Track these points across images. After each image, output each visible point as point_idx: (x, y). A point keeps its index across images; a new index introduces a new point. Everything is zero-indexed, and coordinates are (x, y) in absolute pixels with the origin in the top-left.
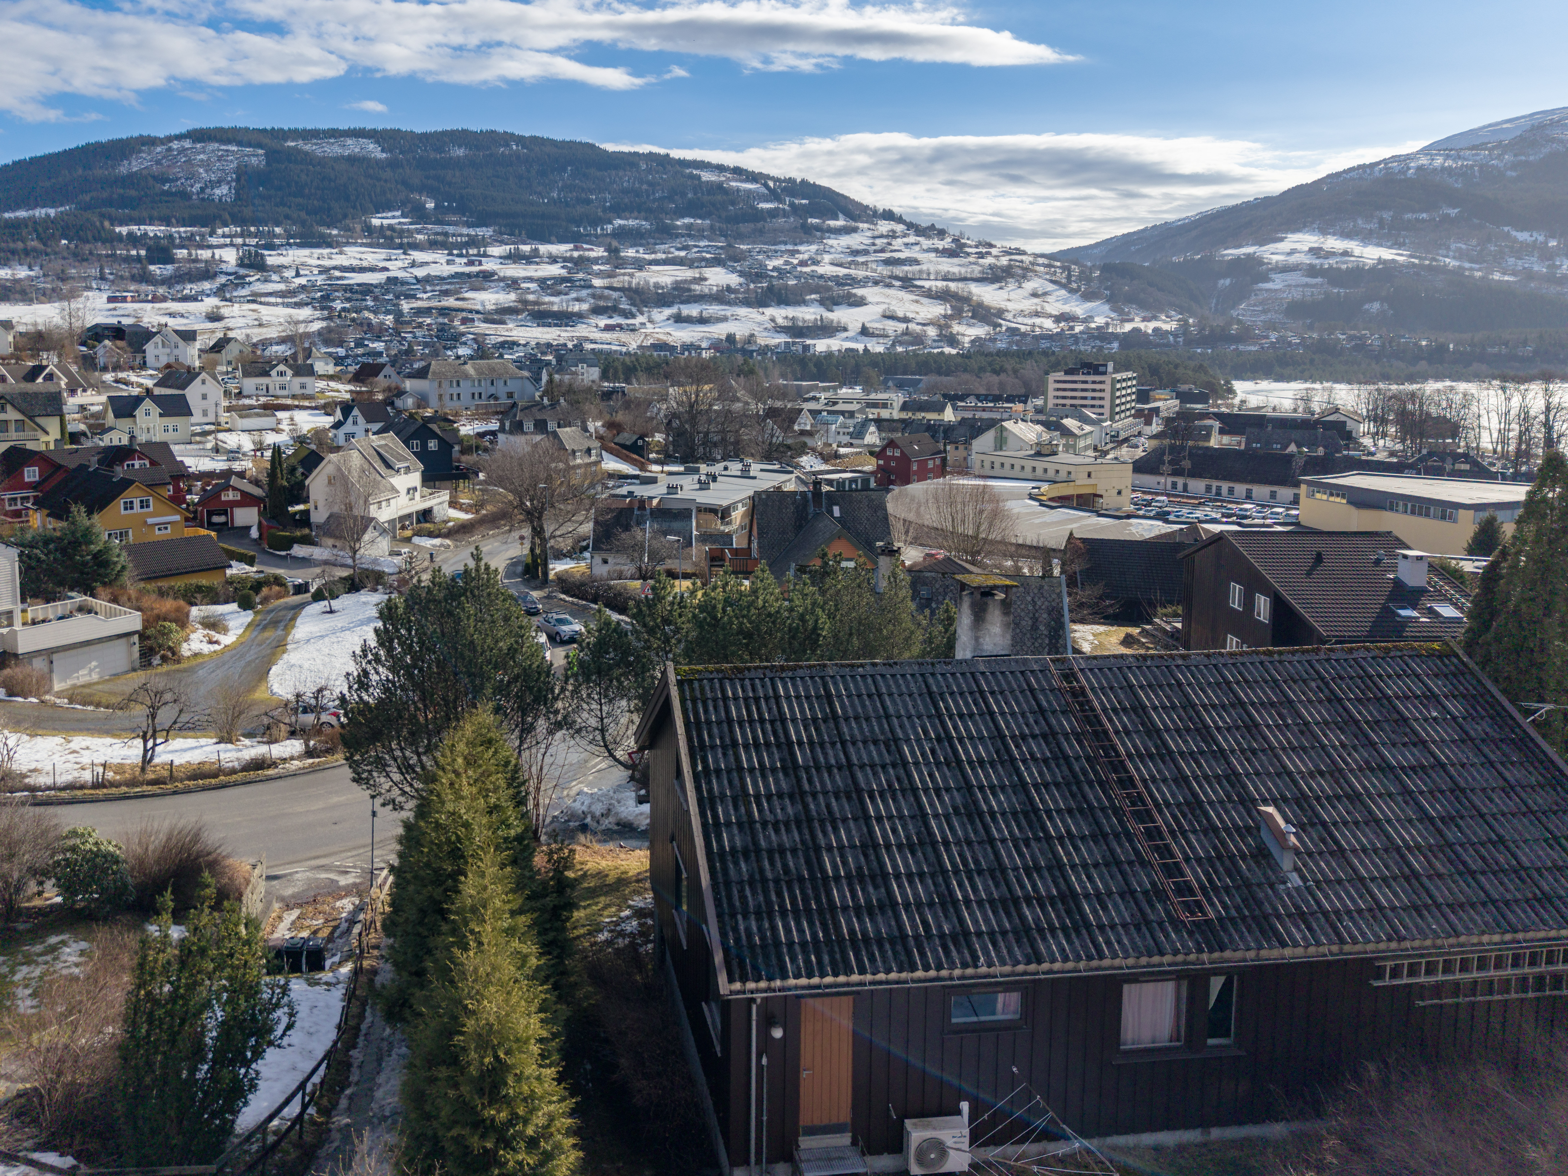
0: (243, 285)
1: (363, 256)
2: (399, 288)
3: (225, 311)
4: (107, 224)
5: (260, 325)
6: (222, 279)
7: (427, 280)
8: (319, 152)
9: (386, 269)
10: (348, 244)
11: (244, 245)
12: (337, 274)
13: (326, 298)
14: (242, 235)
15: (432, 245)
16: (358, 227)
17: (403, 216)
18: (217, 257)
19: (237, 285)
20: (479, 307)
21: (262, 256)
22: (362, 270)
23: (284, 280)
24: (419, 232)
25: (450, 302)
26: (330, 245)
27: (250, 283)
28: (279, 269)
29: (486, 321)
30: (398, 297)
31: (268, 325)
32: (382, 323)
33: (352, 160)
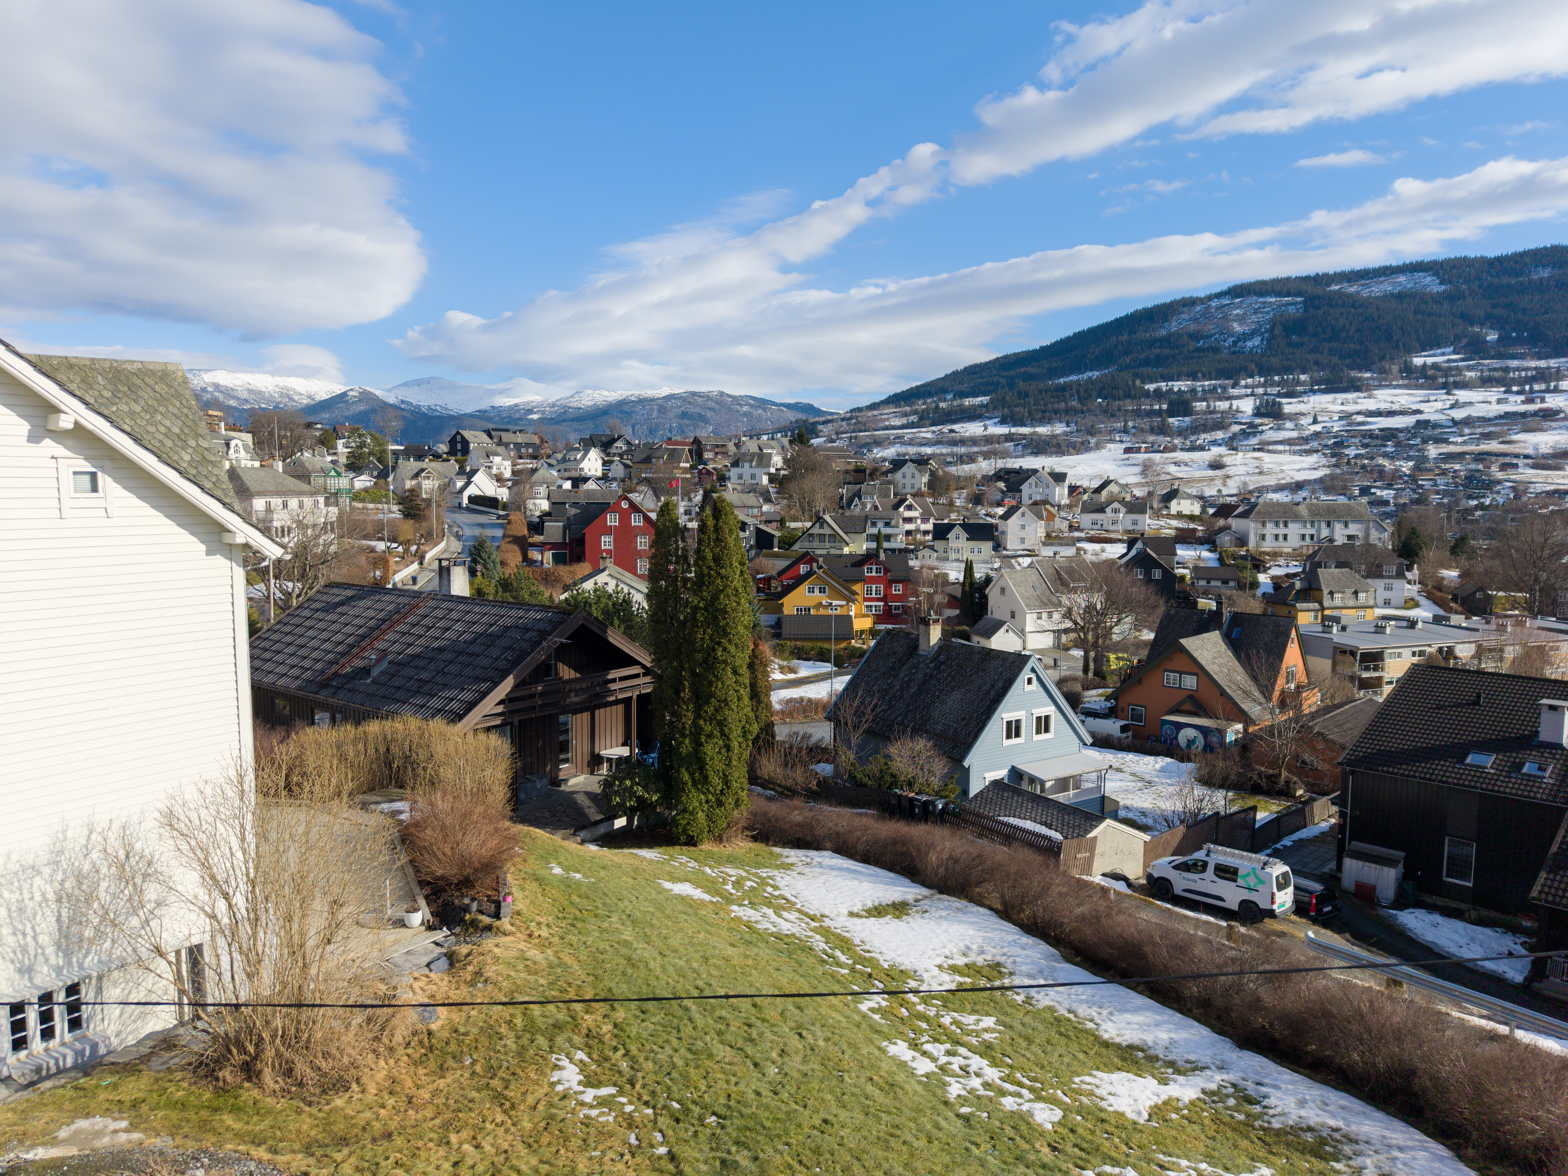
0: (1254, 434)
1: (1395, 399)
2: (1429, 432)
3: (1227, 460)
4: (1138, 382)
5: (1261, 473)
6: (1236, 428)
7: (1468, 422)
8: (1365, 293)
9: (1419, 412)
10: (1380, 387)
11: (1266, 394)
12: (1360, 418)
13: (1340, 444)
14: (1264, 385)
15: (1486, 382)
16: (1395, 369)
17: (1455, 352)
18: (1234, 407)
19: (1249, 434)
20: (1530, 451)
21: (1280, 404)
22: (1391, 414)
23: (1298, 427)
24: (1470, 368)
25: (1493, 446)
26: (1358, 389)
27: (1262, 432)
28: (1294, 417)
29: (1535, 466)
30: (1425, 441)
31: (1270, 473)
32: (1397, 470)
33: (1401, 297)
